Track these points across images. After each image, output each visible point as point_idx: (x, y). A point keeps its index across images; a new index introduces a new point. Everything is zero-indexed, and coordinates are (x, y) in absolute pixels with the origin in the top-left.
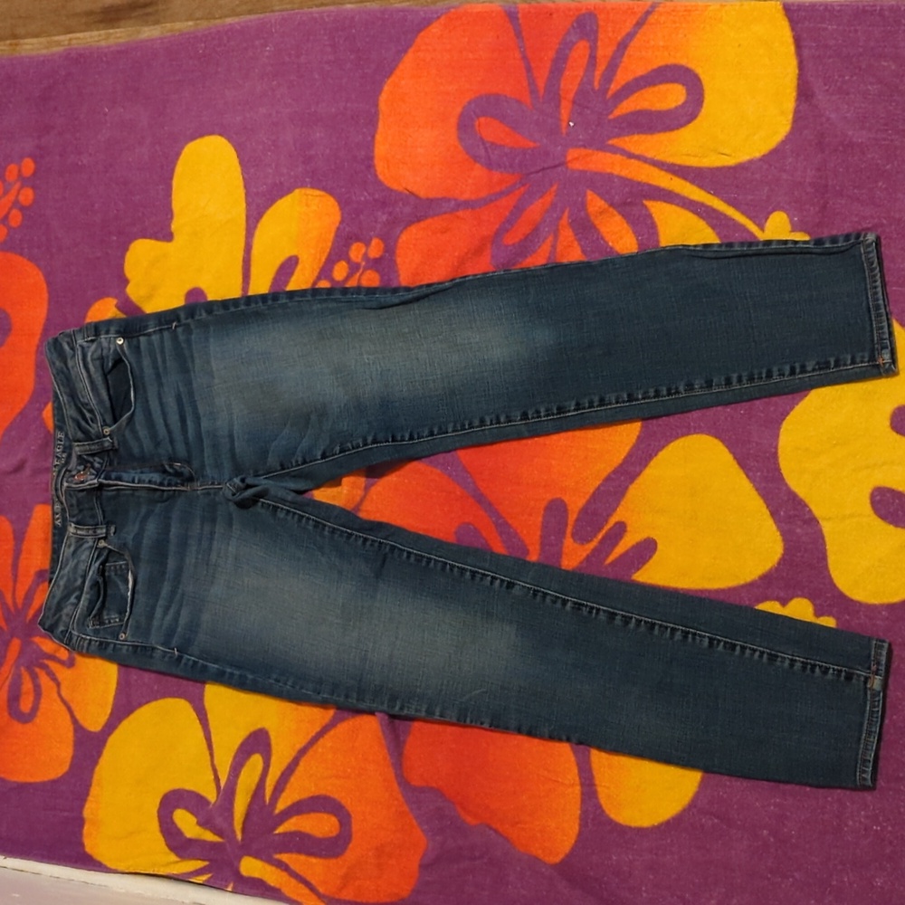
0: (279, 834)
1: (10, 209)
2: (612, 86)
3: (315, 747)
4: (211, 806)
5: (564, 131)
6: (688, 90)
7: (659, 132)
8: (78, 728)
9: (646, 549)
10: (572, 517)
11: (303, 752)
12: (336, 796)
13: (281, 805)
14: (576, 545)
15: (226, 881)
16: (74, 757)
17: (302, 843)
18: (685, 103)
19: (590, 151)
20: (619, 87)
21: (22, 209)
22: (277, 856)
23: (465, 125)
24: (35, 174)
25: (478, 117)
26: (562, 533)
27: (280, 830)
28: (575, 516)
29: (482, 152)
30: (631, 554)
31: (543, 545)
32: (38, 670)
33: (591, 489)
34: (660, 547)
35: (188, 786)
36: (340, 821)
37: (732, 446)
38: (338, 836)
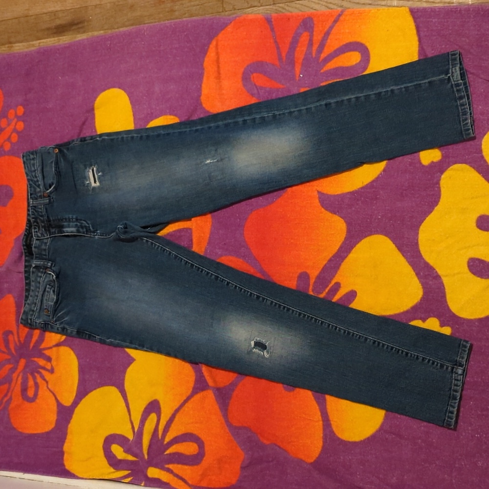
0: (167, 454)
1: (12, 133)
2: (322, 55)
3: (183, 408)
4: (130, 442)
5: (297, 79)
6: (362, 55)
8: (59, 404)
9: (352, 295)
10: (312, 281)
11: (177, 411)
12: (195, 432)
13: (167, 439)
14: (315, 295)
15: (141, 480)
16: (57, 420)
17: (179, 458)
18: (361, 61)
20: (326, 56)
21: (18, 133)
22: (167, 466)
23: (246, 78)
24: (24, 113)
25: (252, 73)
26: (307, 290)
27: (167, 452)
28: (314, 280)
29: (255, 91)
30: (343, 299)
32: (36, 374)
33: (322, 266)
34: (358, 294)
35: (118, 432)
36: (199, 446)
37: (394, 240)
38: (198, 454)
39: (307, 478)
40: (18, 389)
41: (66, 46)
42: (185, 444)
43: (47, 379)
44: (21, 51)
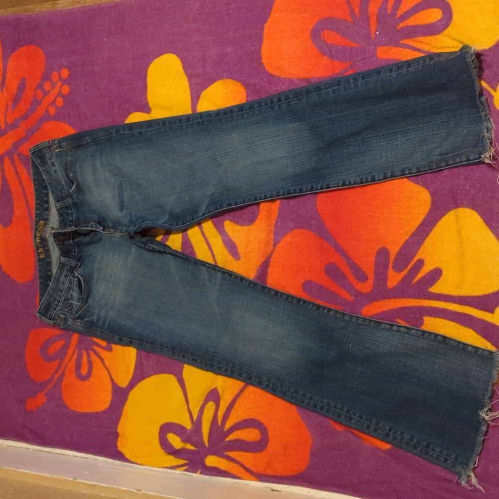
0: (227, 441)
1: (57, 97)
2: (398, 12)
3: (244, 392)
4: (188, 432)
5: (373, 37)
6: (443, 12)
7: (429, 35)
8: (114, 385)
9: (436, 274)
10: (392, 258)
11: (237, 396)
12: (257, 418)
13: (228, 426)
14: (396, 274)
16: (112, 401)
17: (241, 446)
18: (442, 19)
19: (390, 48)
20: (403, 13)
21: (63, 97)
22: (227, 453)
23: (315, 34)
24: (69, 76)
25: (323, 31)
26: (386, 267)
27: (228, 439)
28: (394, 257)
29: (326, 50)
30: (427, 277)
31: (376, 274)
32: (90, 352)
33: (403, 241)
34: (444, 273)
35: (176, 421)
36: (261, 433)
37: (482, 214)
38: (260, 441)
39: (381, 468)
40: (72, 365)
41: (111, 5)
42: (246, 430)
43: (103, 357)
44: (66, 8)
